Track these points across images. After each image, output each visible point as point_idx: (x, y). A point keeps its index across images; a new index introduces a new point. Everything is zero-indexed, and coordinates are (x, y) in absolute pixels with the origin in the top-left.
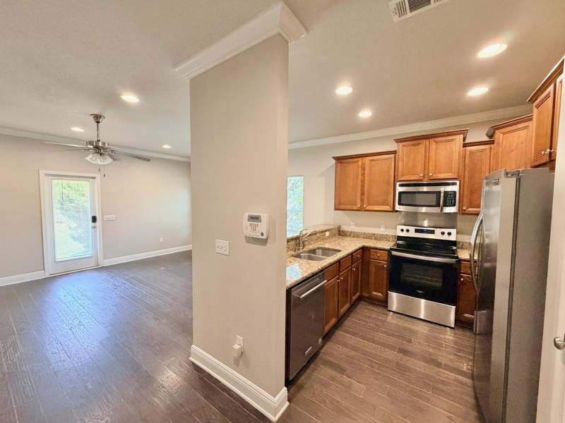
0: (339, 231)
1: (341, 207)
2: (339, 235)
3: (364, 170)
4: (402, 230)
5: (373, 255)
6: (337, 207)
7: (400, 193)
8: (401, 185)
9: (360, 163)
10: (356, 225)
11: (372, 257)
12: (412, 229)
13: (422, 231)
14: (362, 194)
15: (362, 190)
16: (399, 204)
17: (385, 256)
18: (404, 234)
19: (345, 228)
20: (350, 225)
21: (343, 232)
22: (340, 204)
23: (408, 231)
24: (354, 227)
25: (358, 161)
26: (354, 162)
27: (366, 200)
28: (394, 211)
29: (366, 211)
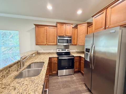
0: (38, 53)
1: (39, 44)
2: (38, 54)
3: (47, 31)
4: (58, 50)
5: (53, 60)
6: (37, 44)
7: (59, 39)
8: (59, 37)
9: (45, 28)
10: (44, 50)
11: (52, 60)
12: (61, 50)
13: (63, 50)
14: (47, 39)
15: (46, 38)
16: (59, 43)
17: (56, 59)
18: (59, 51)
19: (40, 51)
20: (41, 50)
21: (39, 53)
22: (38, 43)
23: (60, 50)
24: (43, 51)
25: (44, 27)
26: (43, 27)
27: (48, 41)
28: (57, 45)
29: (48, 45)
